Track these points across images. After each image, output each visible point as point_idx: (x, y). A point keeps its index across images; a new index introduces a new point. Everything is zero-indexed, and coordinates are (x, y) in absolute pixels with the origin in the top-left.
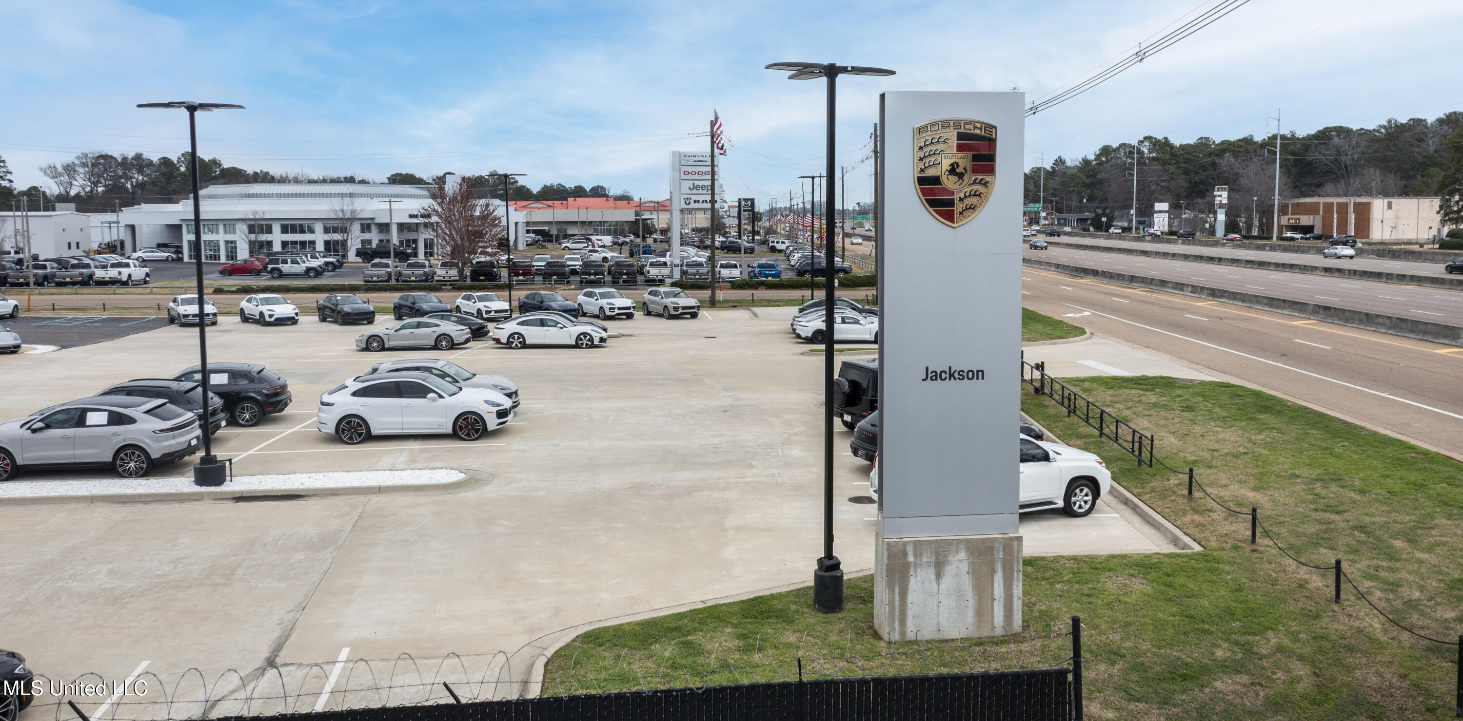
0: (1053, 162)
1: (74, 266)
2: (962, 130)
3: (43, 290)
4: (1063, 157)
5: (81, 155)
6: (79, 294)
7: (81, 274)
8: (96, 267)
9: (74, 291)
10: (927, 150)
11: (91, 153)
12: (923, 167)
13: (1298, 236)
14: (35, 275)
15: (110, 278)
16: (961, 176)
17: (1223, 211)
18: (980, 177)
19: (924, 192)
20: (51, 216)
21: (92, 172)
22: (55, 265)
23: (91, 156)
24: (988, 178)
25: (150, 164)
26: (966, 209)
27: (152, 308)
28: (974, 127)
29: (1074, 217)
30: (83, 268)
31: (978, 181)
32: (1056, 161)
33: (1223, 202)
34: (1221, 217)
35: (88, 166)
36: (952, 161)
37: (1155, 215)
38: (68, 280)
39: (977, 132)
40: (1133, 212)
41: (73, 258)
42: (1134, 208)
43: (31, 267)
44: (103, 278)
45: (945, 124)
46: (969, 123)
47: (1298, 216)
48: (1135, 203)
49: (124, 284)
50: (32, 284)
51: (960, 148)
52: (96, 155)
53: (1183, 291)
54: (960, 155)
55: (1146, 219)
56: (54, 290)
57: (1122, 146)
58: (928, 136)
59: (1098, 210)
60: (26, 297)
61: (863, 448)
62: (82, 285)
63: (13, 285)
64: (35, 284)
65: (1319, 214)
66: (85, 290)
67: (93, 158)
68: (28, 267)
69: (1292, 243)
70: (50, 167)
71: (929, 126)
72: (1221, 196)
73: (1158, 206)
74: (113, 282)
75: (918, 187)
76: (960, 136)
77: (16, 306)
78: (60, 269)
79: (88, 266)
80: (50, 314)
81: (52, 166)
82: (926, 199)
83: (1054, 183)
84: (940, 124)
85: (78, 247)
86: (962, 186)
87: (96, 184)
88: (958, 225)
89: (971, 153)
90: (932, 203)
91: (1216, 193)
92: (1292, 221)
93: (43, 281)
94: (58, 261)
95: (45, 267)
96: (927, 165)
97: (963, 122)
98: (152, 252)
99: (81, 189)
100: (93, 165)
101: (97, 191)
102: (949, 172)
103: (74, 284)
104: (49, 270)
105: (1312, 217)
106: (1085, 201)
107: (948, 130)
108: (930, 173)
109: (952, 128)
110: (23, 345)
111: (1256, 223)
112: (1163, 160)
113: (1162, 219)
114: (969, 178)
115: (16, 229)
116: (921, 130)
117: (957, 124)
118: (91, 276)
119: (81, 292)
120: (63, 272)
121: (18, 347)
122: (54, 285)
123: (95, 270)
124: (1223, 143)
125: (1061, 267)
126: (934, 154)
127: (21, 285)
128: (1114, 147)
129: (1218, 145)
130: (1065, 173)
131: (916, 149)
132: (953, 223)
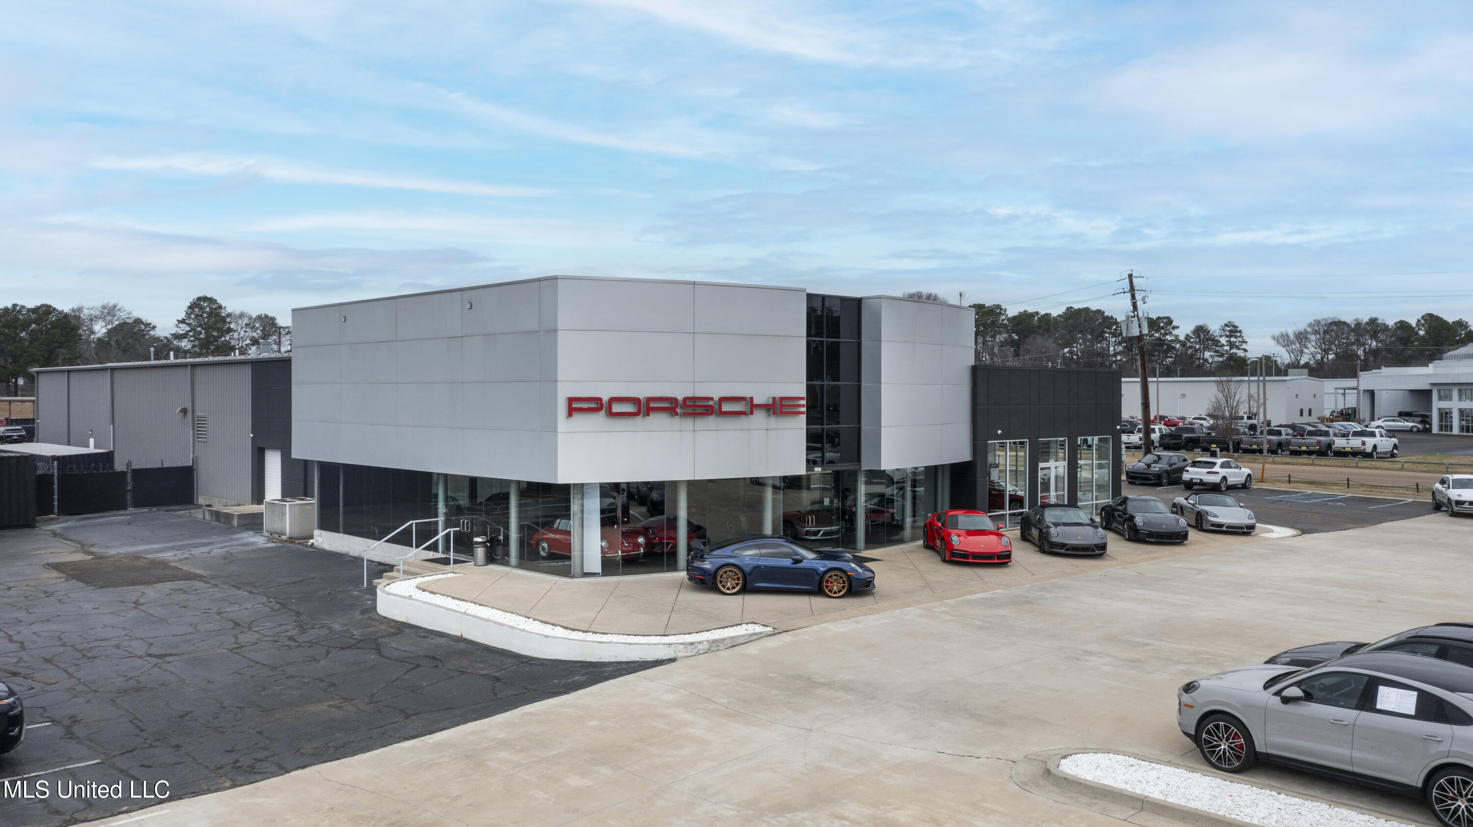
1: (1311, 433)
3: (1277, 459)
5: (1313, 322)
6: (1315, 465)
7: (1319, 443)
8: (1335, 435)
9: (1310, 461)
11: (1323, 320)
14: (1269, 442)
15: (1352, 448)
20: (1285, 381)
21: (1324, 339)
22: (1290, 431)
23: (1324, 322)
25: (1385, 328)
27: (1407, 488)
30: (1321, 435)
35: (1320, 334)
38: (1304, 448)
41: (1308, 424)
43: (1265, 432)
44: (1344, 448)
49: (1367, 456)
50: (1265, 451)
52: (1329, 321)
56: (1288, 460)
60: (1261, 466)
62: (1318, 455)
63: (1246, 451)
64: (1269, 451)
66: (1323, 461)
67: (1325, 324)
68: (1262, 433)
70: (1283, 335)
74: (1355, 453)
77: (1249, 475)
78: (1295, 436)
79: (1326, 434)
80: (1284, 487)
81: (1285, 334)
85: (1310, 414)
87: (1326, 351)
93: (1277, 449)
94: (1293, 427)
95: (1279, 433)
98: (1394, 421)
99: (1311, 357)
100: (1325, 332)
101: (1328, 359)
103: (1310, 453)
104: (1284, 437)
110: (1257, 524)
115: (1249, 395)
118: (1329, 445)
119: (1318, 463)
120: (1299, 440)
121: (1252, 527)
122: (1289, 453)
123: (1335, 438)
127: (1253, 452)
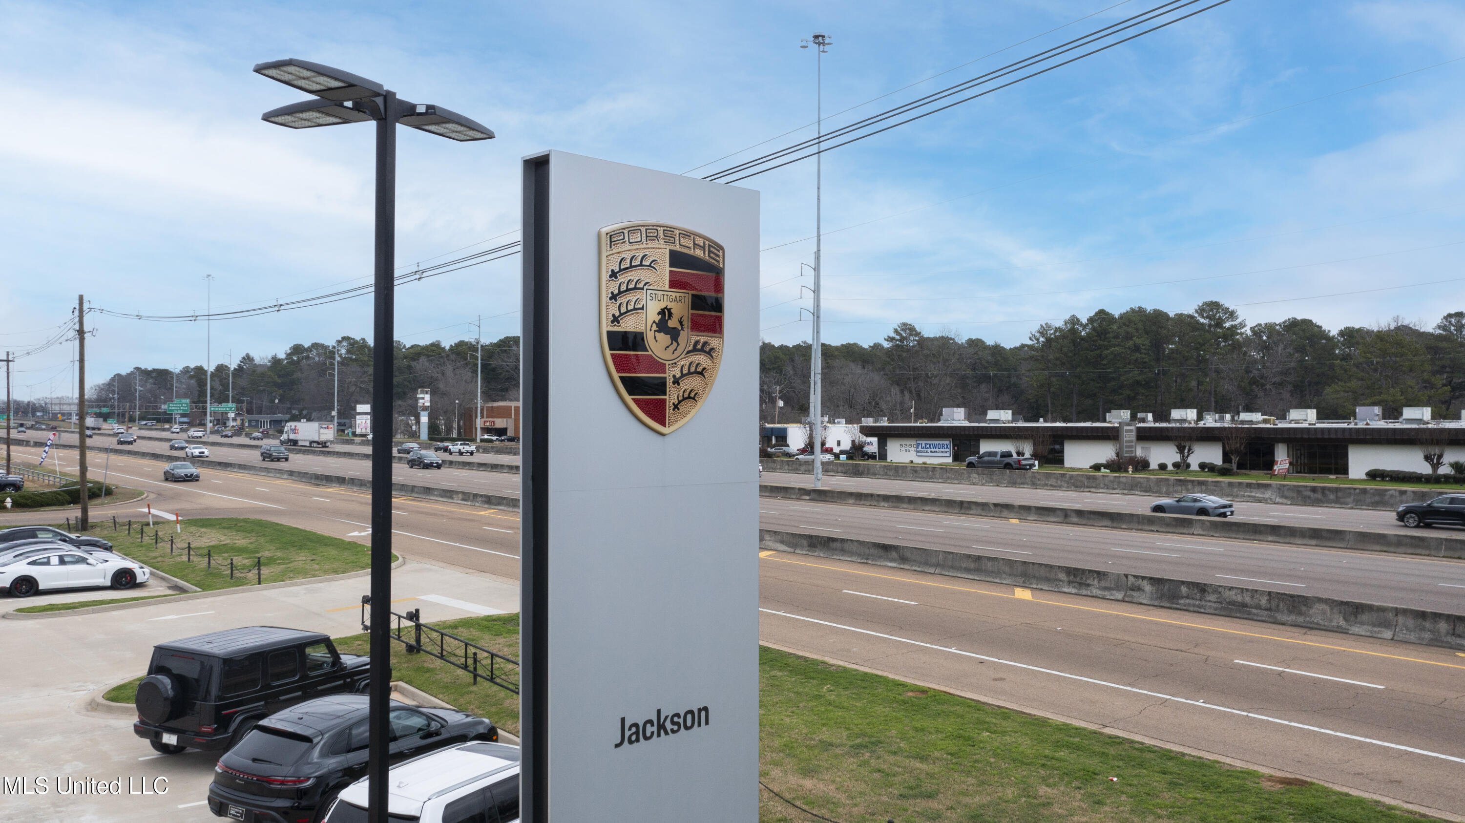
0: (241, 359)
2: (677, 248)
4: (251, 354)
10: (623, 278)
12: (617, 314)
13: (495, 438)
16: (674, 334)
17: (426, 413)
18: (702, 339)
19: (621, 364)
24: (714, 342)
26: (684, 399)
28: (694, 244)
29: (266, 418)
31: (699, 347)
32: (244, 358)
33: (426, 404)
34: (424, 419)
36: (663, 305)
37: (358, 417)
39: (699, 253)
40: (334, 413)
42: (336, 409)
45: (651, 232)
46: (686, 234)
47: (493, 419)
48: (336, 404)
51: (675, 283)
53: (453, 498)
54: (675, 294)
55: (347, 421)
57: (315, 345)
58: (626, 251)
59: (294, 412)
61: (238, 802)
65: (511, 418)
69: (490, 445)
71: (626, 232)
72: (423, 398)
73: (361, 408)
75: (608, 352)
76: (677, 259)
82: (621, 378)
83: (243, 382)
84: (643, 229)
86: (677, 354)
88: (672, 428)
89: (691, 292)
90: (633, 386)
91: (420, 396)
92: (488, 424)
96: (623, 310)
97: (677, 232)
102: (657, 325)
105: (505, 420)
106: (277, 401)
107: (655, 244)
108: (629, 325)
109: (662, 242)
111: (455, 425)
112: (361, 361)
113: (364, 421)
114: (688, 338)
116: (613, 238)
117: (669, 232)
124: (413, 347)
125: (296, 474)
126: (635, 288)
128: (306, 346)
129: (409, 348)
130: (254, 371)
131: (605, 276)
132: (664, 425)
